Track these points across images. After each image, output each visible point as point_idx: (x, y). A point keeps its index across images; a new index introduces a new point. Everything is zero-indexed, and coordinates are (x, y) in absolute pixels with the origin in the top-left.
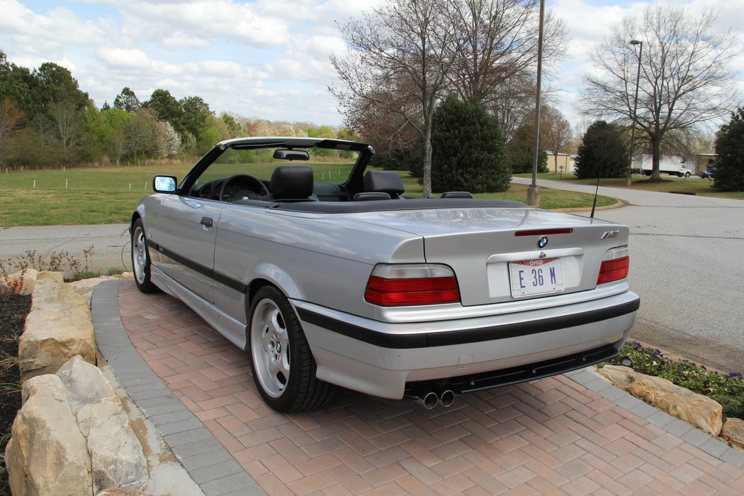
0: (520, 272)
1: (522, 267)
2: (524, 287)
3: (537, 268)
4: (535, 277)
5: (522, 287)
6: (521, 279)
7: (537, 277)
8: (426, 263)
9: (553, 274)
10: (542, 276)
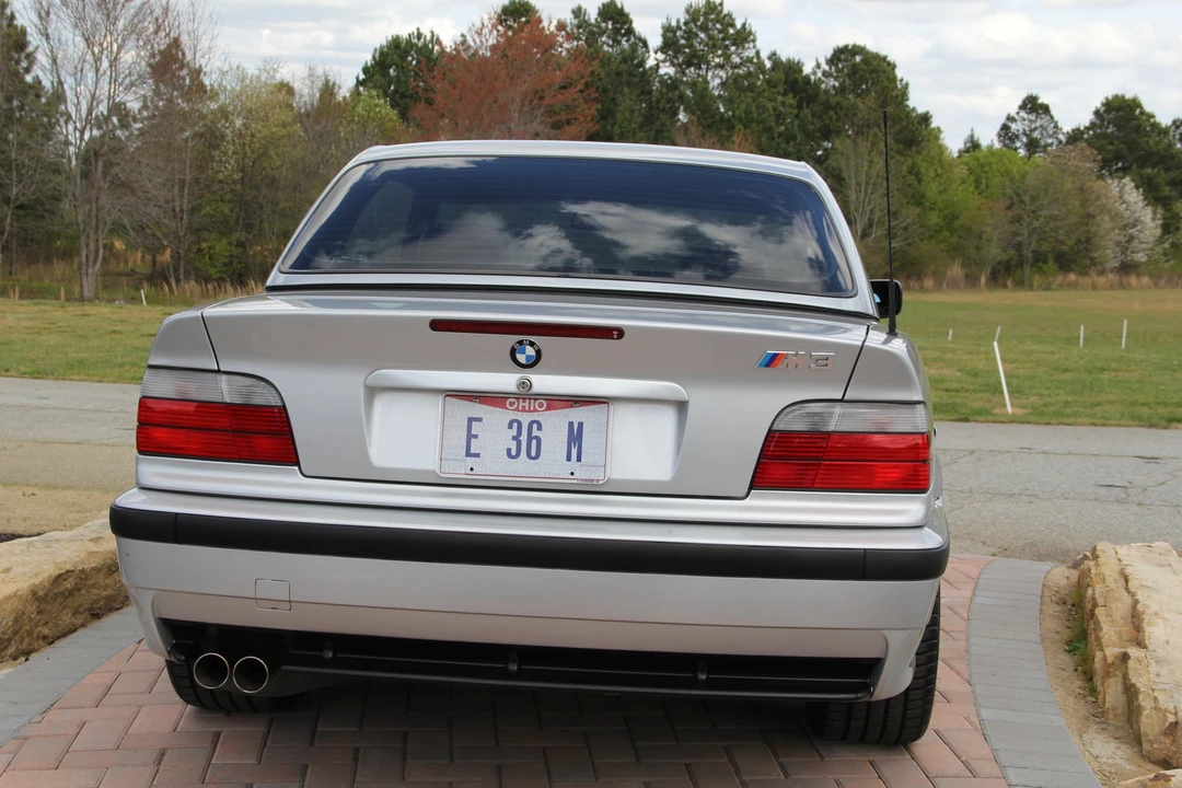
0: (471, 420)
1: (478, 410)
2: (477, 455)
3: (525, 419)
4: (517, 438)
5: (468, 454)
6: (470, 436)
7: (524, 438)
8: (219, 371)
9: (575, 436)
10: (539, 440)
